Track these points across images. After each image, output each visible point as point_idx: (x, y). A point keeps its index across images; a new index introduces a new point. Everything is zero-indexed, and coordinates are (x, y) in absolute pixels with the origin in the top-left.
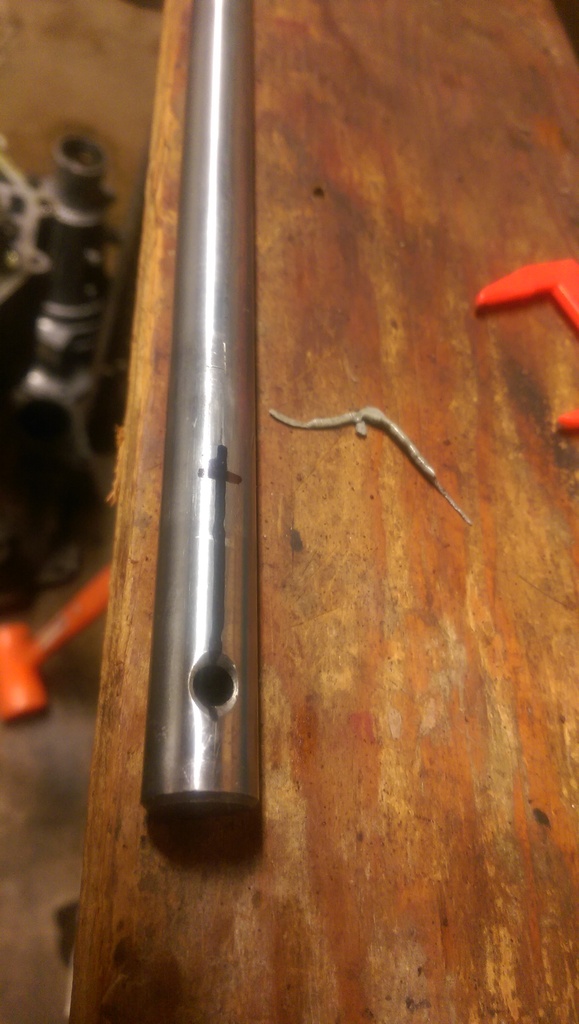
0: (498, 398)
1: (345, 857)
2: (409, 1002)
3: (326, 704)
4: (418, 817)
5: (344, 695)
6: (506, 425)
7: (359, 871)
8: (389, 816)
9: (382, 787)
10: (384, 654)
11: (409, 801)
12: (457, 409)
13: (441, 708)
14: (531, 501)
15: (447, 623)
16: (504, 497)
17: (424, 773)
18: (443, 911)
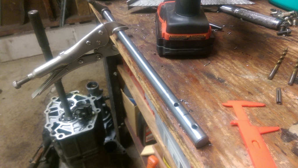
0: (206, 79)
1: (225, 143)
2: (245, 155)
3: (210, 127)
4: (231, 134)
5: (211, 125)
6: (210, 81)
7: (228, 144)
8: (227, 136)
9: (224, 133)
10: (213, 118)
11: (229, 133)
12: (201, 83)
13: (226, 121)
14: (220, 89)
15: (219, 110)
16: (216, 91)
17: (229, 129)
18: (242, 143)
